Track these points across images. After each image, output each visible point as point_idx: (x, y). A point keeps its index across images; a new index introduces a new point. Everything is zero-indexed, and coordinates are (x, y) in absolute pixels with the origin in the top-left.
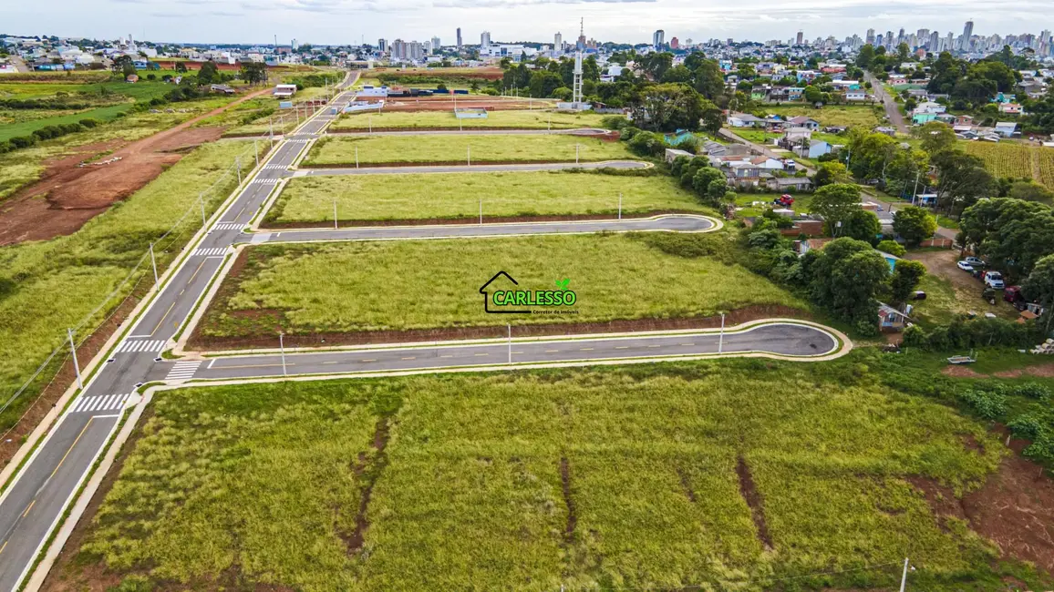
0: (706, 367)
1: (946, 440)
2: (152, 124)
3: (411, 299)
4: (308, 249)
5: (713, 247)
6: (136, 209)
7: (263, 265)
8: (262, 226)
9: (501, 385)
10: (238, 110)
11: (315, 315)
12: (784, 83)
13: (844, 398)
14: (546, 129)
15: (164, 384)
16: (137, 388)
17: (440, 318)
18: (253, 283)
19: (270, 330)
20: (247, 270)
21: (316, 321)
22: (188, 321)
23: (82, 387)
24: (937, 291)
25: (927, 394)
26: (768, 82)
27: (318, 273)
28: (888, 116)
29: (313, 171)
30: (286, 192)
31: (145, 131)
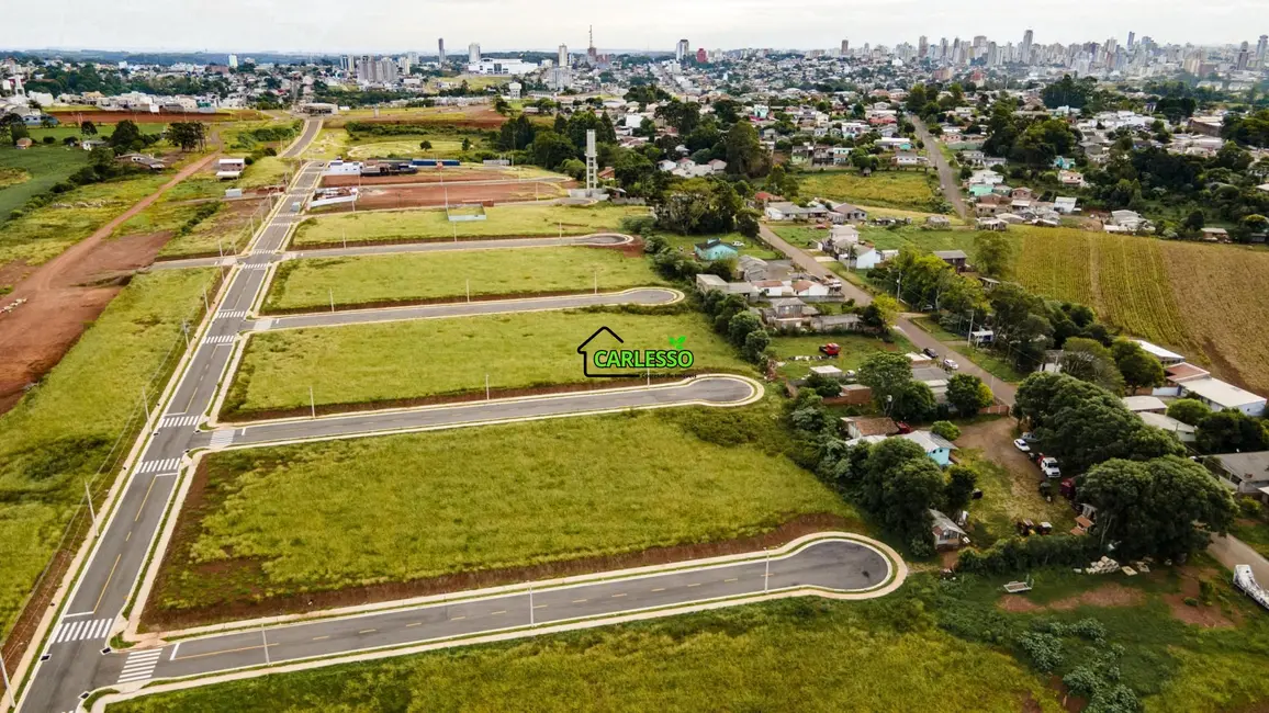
0: (751, 616)
1: (1005, 702)
2: (60, 231)
3: (411, 533)
4: (282, 458)
5: (754, 432)
6: (56, 399)
7: (228, 488)
8: (223, 418)
9: (524, 660)
10: (172, 201)
11: (299, 565)
12: (828, 142)
13: (898, 650)
14: (558, 235)
15: (116, 692)
16: (83, 701)
17: (448, 560)
18: (218, 518)
19: (244, 593)
20: (209, 496)
21: (300, 576)
22: (140, 584)
23: (14, 705)
24: (994, 485)
25: (984, 639)
26: (809, 139)
27: (297, 496)
28: (943, 186)
29: (278, 319)
30: (248, 359)
31: (52, 245)
